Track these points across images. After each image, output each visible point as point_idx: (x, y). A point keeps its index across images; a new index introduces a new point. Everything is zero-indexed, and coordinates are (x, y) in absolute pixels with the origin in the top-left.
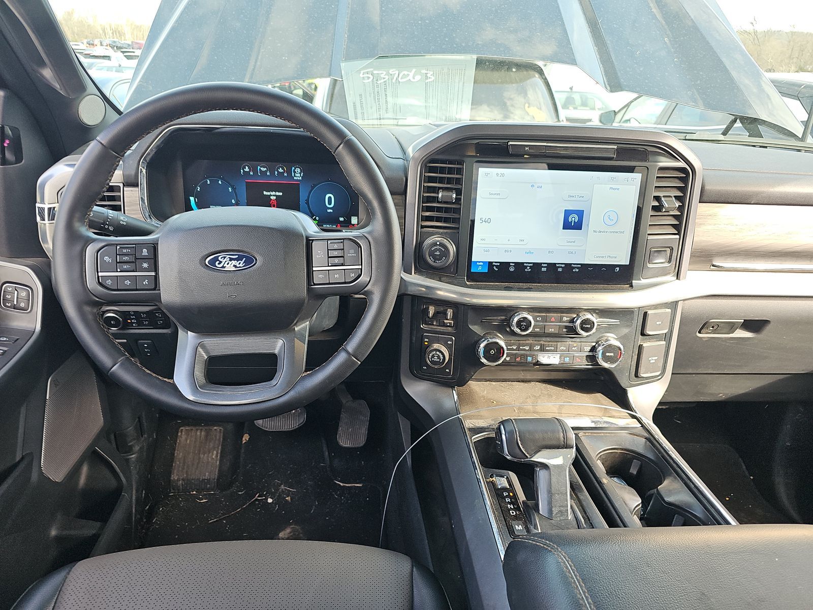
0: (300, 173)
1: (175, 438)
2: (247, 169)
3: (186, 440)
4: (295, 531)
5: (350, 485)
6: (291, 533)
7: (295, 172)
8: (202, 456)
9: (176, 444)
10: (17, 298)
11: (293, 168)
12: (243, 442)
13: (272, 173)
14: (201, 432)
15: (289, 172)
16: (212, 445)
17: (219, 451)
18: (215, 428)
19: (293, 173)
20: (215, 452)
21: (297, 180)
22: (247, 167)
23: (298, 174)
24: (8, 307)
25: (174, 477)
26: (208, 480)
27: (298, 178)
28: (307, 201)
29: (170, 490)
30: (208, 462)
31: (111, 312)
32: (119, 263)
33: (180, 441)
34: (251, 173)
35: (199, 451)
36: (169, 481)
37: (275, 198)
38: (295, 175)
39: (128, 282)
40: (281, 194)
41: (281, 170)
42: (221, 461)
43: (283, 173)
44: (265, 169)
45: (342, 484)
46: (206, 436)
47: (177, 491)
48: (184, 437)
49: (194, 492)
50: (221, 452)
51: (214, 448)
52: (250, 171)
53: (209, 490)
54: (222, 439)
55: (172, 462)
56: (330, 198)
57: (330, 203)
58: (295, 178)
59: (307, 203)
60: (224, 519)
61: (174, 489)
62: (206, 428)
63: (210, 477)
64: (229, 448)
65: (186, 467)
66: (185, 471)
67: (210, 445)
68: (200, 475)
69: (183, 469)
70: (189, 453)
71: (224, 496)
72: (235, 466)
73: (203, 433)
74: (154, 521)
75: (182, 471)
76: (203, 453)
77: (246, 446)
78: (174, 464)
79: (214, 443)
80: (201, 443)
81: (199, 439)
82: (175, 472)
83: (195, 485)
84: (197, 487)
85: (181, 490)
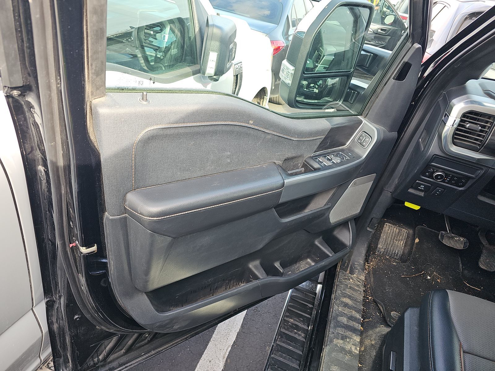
1: (382, 227)
3: (388, 230)
5: (473, 287)
9: (382, 230)
10: (364, 140)
12: (415, 242)
17: (404, 242)
18: (404, 230)
20: (402, 242)
24: (358, 142)
25: (379, 246)
26: (397, 255)
29: (376, 252)
30: (398, 246)
33: (385, 229)
35: (394, 238)
36: (377, 247)
42: (404, 247)
45: (468, 285)
48: (387, 228)
49: (388, 257)
50: (405, 243)
51: (402, 240)
54: (406, 237)
55: (379, 238)
60: (407, 277)
62: (399, 228)
63: (398, 253)
64: (409, 243)
65: (386, 243)
66: (385, 245)
67: (400, 237)
68: (393, 250)
69: (384, 244)
70: (389, 237)
71: (404, 265)
72: (410, 252)
73: (397, 230)
74: (371, 264)
75: (384, 245)
76: (396, 240)
77: (417, 244)
78: (380, 240)
79: (402, 237)
80: (395, 234)
81: (394, 232)
82: (381, 244)
83: (389, 253)
84: (390, 255)
85: (382, 254)
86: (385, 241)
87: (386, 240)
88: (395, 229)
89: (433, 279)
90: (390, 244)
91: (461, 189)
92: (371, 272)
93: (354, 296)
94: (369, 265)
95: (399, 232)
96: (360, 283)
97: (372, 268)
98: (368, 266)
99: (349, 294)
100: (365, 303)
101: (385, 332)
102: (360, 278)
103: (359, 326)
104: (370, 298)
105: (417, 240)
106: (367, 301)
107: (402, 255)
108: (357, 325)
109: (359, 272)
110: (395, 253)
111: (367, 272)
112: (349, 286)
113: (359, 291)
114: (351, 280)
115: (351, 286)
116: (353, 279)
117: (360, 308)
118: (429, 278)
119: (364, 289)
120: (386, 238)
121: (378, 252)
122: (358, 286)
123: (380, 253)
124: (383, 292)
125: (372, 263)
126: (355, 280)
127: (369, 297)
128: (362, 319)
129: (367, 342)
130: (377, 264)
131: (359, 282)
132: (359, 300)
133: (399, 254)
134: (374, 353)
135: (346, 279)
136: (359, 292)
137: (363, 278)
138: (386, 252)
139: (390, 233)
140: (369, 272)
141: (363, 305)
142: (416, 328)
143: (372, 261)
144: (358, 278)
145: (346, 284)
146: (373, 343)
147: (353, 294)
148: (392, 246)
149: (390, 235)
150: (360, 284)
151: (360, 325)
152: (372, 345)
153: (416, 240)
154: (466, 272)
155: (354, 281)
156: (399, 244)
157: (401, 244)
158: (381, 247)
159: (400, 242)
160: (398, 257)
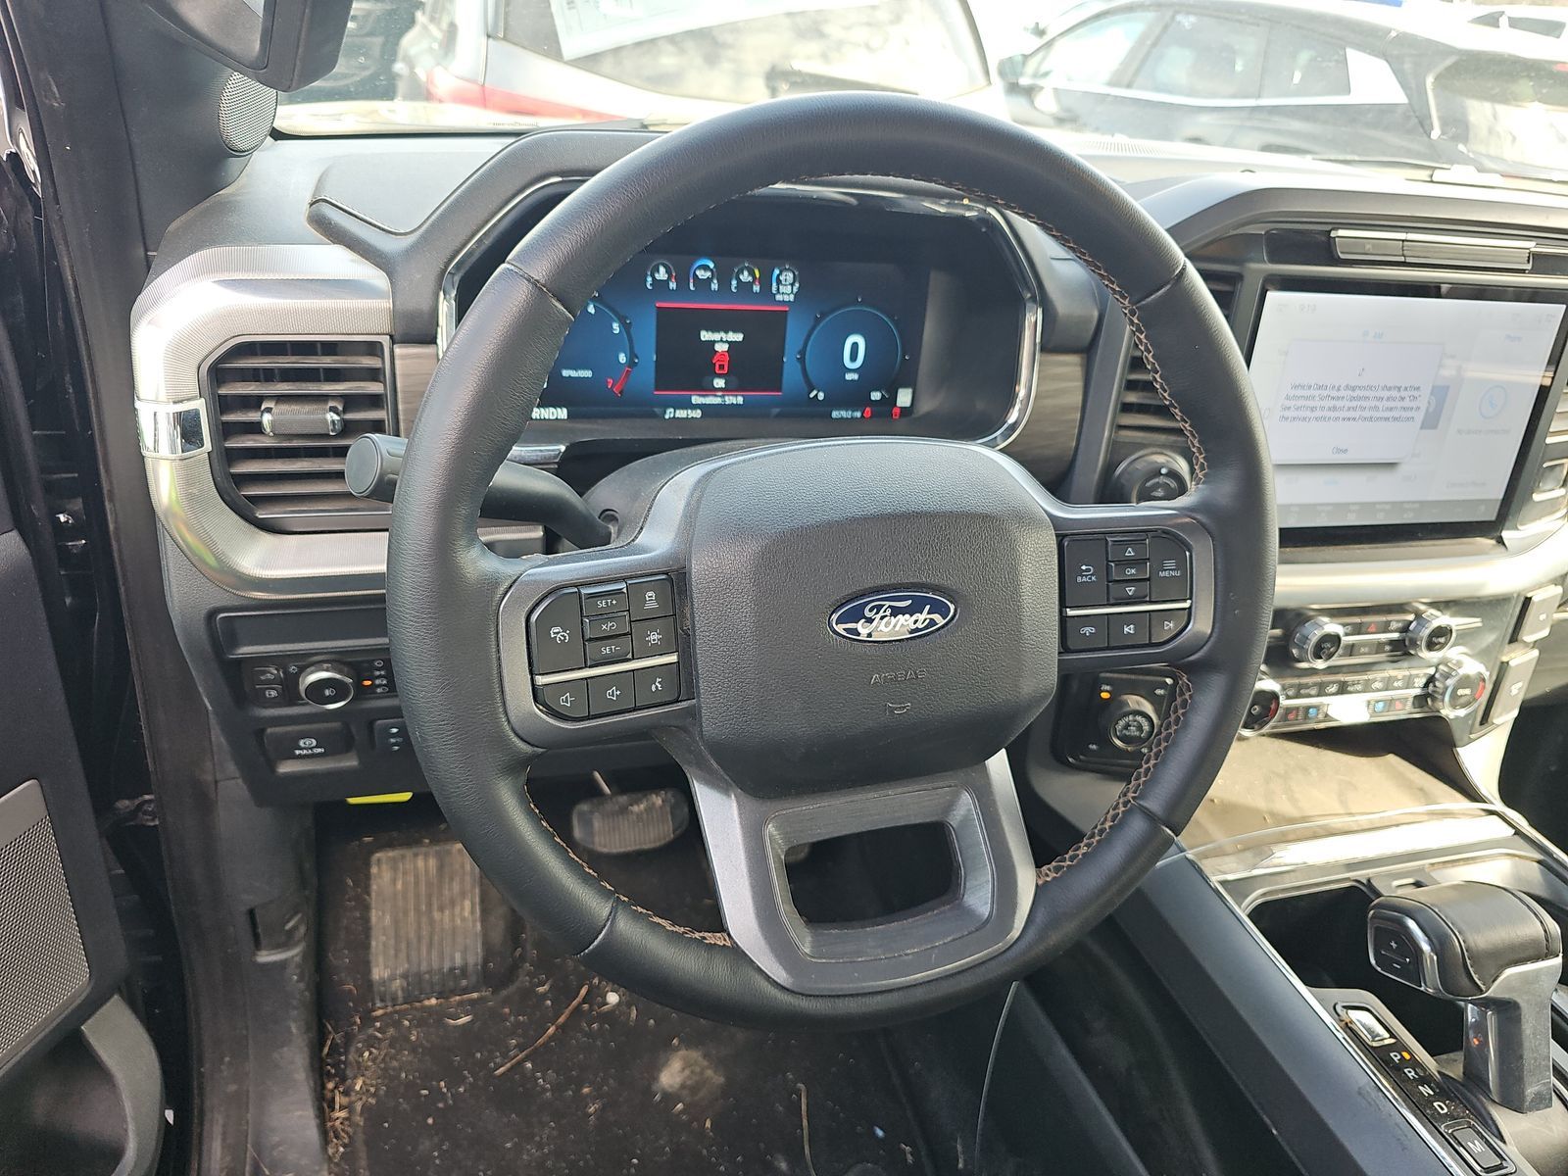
0: (792, 285)
1: (364, 881)
2: (662, 275)
3: (394, 881)
4: (691, 1065)
6: (683, 1069)
7: (779, 282)
8: (436, 915)
9: (370, 894)
11: (777, 272)
13: (725, 284)
14: (426, 861)
15: (766, 282)
16: (456, 887)
17: (477, 900)
19: (774, 285)
21: (783, 302)
22: (662, 269)
23: (786, 287)
25: (378, 973)
26: (464, 970)
27: (786, 298)
28: (803, 352)
29: (374, 1004)
30: (454, 930)
31: (325, 666)
32: (590, 640)
33: (377, 885)
34: (673, 285)
35: (429, 905)
36: (369, 984)
37: (725, 347)
38: (778, 289)
39: (613, 693)
40: (739, 337)
41: (745, 277)
42: (484, 920)
43: (750, 285)
44: (709, 274)
46: (441, 868)
47: (389, 1004)
48: (387, 876)
49: (433, 1001)
50: (481, 900)
51: (463, 895)
52: (669, 278)
53: (465, 991)
55: (368, 937)
56: (855, 346)
57: (854, 357)
58: (779, 297)
59: (802, 360)
60: (524, 1060)
61: (382, 1000)
62: (439, 849)
63: (466, 963)
65: (403, 946)
66: (402, 955)
67: (451, 889)
68: (441, 962)
69: (397, 952)
70: (406, 913)
71: (506, 1002)
72: (513, 930)
73: (432, 862)
74: (358, 1087)
75: (396, 956)
76: (439, 910)
79: (462, 881)
80: (429, 884)
81: (423, 879)
82: (381, 959)
83: (432, 984)
84: (437, 988)
85: (400, 1000)
86: (397, 937)
87: (397, 930)
88: (421, 864)
90: (419, 938)
97: (361, 1114)
98: (347, 1106)
107: (485, 960)
110: (453, 968)
118: (611, 999)
120: (396, 922)
121: (381, 1003)
123: (394, 999)
125: (362, 1081)
133: (472, 961)
138: (418, 983)
139: (404, 893)
143: (358, 1069)
148: (430, 946)
149: (406, 900)
156: (458, 922)
157: (466, 914)
158: (386, 974)
159: (457, 910)
160: (474, 979)
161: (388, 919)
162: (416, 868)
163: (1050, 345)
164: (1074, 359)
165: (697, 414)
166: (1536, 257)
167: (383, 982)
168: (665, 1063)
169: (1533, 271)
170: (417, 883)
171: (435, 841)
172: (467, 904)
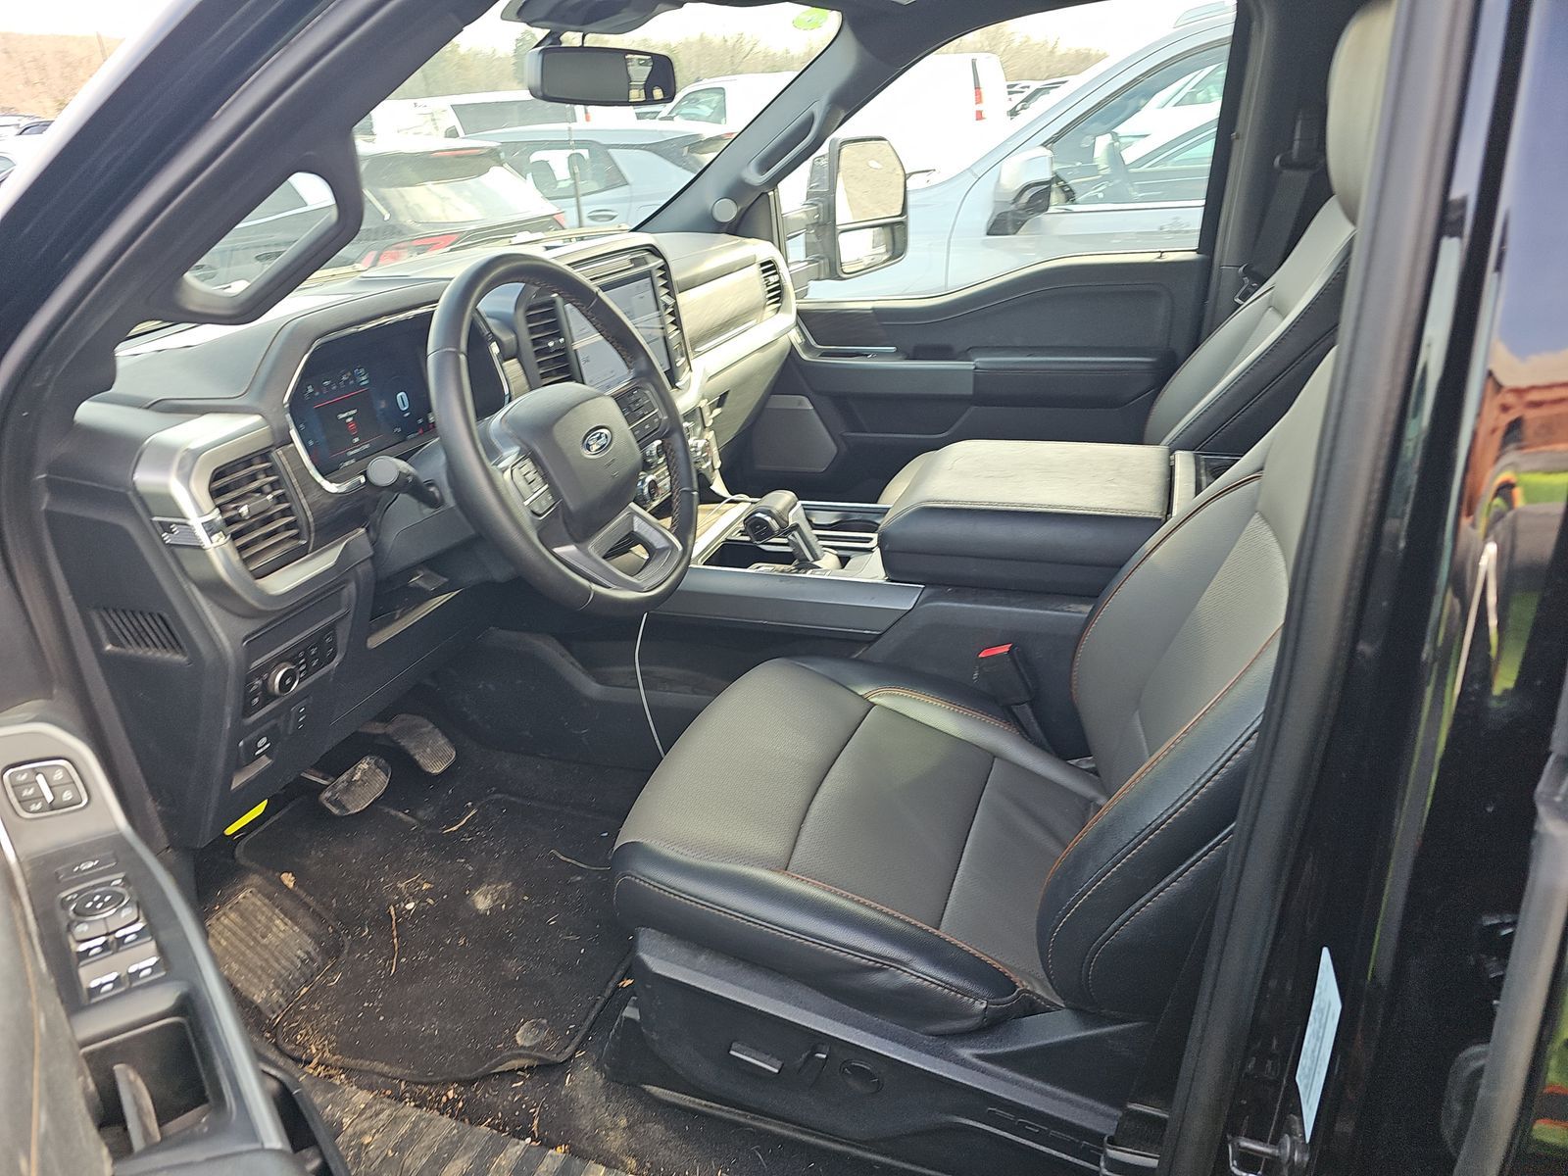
0: (365, 375)
2: (311, 390)
4: (489, 890)
6: (486, 894)
7: (359, 376)
8: (264, 941)
12: (292, 886)
15: (353, 377)
16: (262, 918)
17: (281, 916)
18: (241, 896)
22: (310, 387)
23: (363, 377)
25: (259, 998)
26: (310, 958)
27: (365, 383)
29: (269, 1020)
30: (283, 941)
34: (317, 394)
35: (254, 939)
36: (257, 1010)
38: (360, 379)
42: (296, 924)
44: (329, 382)
45: (455, 828)
47: (279, 1011)
50: (284, 915)
51: (271, 920)
53: (320, 969)
54: (266, 901)
56: (402, 398)
57: (404, 404)
58: (362, 384)
62: (229, 906)
63: (308, 953)
64: (288, 903)
65: (259, 972)
66: (264, 977)
67: (259, 922)
68: (292, 963)
69: (259, 978)
70: (243, 954)
71: (351, 952)
72: (317, 916)
73: (233, 915)
74: (314, 1051)
75: (260, 981)
76: (263, 937)
77: (300, 887)
78: (239, 985)
79: (263, 913)
80: (243, 929)
81: (236, 929)
82: (253, 989)
83: (295, 980)
84: (302, 980)
85: (285, 1005)
86: (251, 970)
87: (247, 967)
88: (226, 921)
89: (420, 897)
90: (266, 960)
91: (335, 663)
92: (351, 1062)
93: (437, 1144)
94: (315, 1061)
95: (242, 916)
96: (384, 1110)
97: (334, 1055)
98: (318, 1064)
99: (424, 1160)
100: (470, 1115)
101: (598, 1077)
102: (363, 1106)
103: (551, 1156)
104: (451, 1094)
105: (288, 879)
106: (461, 1104)
107: (319, 943)
108: (547, 1160)
109: (332, 1101)
110: (303, 961)
111: (343, 1076)
112: (390, 1154)
113: (415, 1124)
114: (367, 1140)
115: (392, 1144)
116: (363, 1133)
117: (487, 1138)
118: (410, 906)
119: (413, 1104)
120: (242, 963)
121: (274, 1013)
122: (394, 1121)
123: (280, 1006)
124: (440, 1047)
125: (313, 1047)
126: (366, 1125)
127: (446, 1094)
128: (528, 1140)
129: (615, 1141)
130: (323, 1032)
131: (377, 1115)
132: (455, 1131)
133: (310, 949)
134: (657, 1130)
135: (357, 1156)
136: (422, 1124)
137: (362, 1098)
138: (289, 989)
139: (232, 944)
140: (345, 1069)
141: (476, 1121)
142: (702, 958)
143: (304, 1047)
144: (360, 1115)
145: (380, 1159)
146: (623, 1122)
147: (430, 1148)
148: (277, 960)
149: (236, 947)
150: (387, 1112)
151: (550, 1151)
152: (629, 1127)
153: (286, 882)
154: (420, 813)
155: (371, 1128)
156: (281, 935)
157: (282, 927)
158: (264, 994)
159: (275, 929)
160: (319, 959)
161: (235, 967)
162: (225, 926)
163: (505, 357)
164: (514, 360)
165: (353, 461)
166: (632, 260)
167: (266, 1001)
168: (473, 902)
169: (635, 267)
170: (234, 934)
171: (222, 904)
172: (278, 922)
